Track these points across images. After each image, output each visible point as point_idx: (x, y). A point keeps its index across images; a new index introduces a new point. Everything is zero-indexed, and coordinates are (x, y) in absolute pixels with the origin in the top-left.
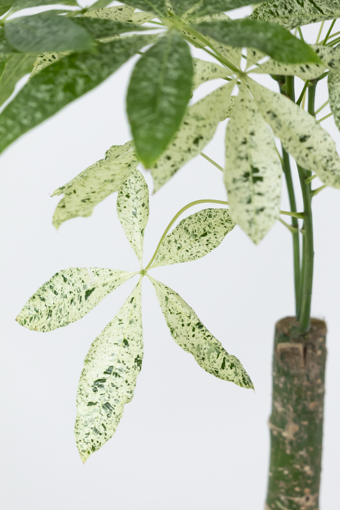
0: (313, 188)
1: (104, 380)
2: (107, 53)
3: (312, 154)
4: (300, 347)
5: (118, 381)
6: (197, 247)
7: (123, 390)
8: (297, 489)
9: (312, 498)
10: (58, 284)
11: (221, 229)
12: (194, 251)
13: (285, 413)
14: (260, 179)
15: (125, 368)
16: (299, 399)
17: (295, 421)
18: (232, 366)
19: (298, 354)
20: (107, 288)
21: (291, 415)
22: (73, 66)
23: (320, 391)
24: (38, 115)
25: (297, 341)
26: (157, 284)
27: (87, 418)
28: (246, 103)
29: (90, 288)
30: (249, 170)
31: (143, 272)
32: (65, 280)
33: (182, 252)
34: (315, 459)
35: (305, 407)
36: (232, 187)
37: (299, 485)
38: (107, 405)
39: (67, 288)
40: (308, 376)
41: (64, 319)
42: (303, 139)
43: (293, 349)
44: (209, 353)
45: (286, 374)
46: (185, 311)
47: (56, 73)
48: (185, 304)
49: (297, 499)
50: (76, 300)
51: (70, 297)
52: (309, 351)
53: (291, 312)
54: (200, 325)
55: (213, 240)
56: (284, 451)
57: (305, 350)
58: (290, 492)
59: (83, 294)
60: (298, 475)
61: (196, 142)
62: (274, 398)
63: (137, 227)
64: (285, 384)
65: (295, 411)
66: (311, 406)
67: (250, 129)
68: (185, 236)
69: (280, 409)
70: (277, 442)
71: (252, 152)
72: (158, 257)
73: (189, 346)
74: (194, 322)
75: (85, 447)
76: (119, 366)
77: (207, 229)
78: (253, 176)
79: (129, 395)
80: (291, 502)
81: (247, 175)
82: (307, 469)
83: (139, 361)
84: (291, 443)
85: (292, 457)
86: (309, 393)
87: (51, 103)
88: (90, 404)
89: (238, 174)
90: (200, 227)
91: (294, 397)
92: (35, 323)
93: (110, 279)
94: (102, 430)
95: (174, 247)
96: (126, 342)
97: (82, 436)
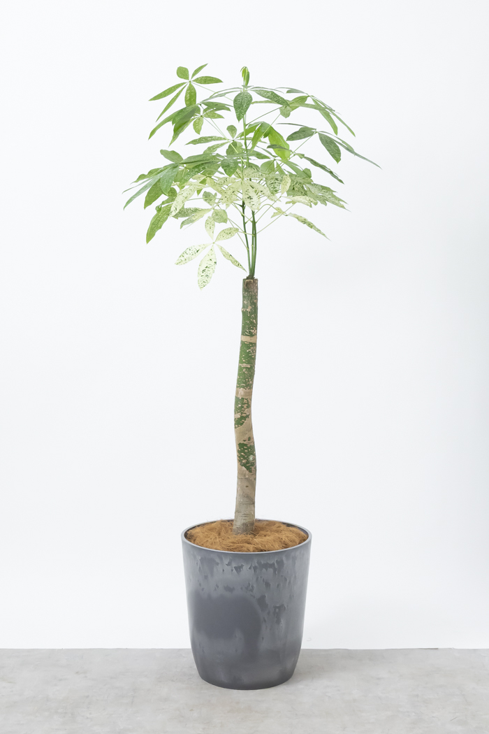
1: (205, 270)
5: (210, 269)
7: (211, 271)
8: (251, 328)
9: (255, 331)
10: (188, 251)
12: (227, 237)
13: (247, 304)
15: (211, 265)
16: (251, 299)
17: (250, 306)
19: (251, 283)
20: (203, 249)
21: (249, 304)
23: (257, 297)
25: (251, 279)
26: (218, 245)
27: (201, 279)
29: (198, 250)
31: (214, 243)
32: (190, 249)
33: (224, 238)
34: (256, 318)
35: (253, 302)
37: (252, 326)
38: (207, 276)
40: (253, 292)
41: (190, 260)
44: (234, 262)
45: (248, 291)
46: (226, 252)
48: (226, 250)
49: (251, 331)
50: (194, 254)
51: (192, 254)
52: (254, 284)
54: (231, 256)
56: (247, 316)
58: (249, 328)
59: (196, 252)
60: (252, 323)
62: (243, 300)
63: (211, 231)
64: (247, 295)
66: (255, 301)
68: (225, 234)
69: (245, 303)
70: (244, 313)
72: (218, 239)
73: (229, 259)
74: (229, 254)
75: (202, 286)
77: (231, 232)
80: (249, 332)
82: (254, 321)
83: (215, 263)
84: (249, 313)
85: (250, 317)
86: (254, 297)
88: (202, 276)
90: (228, 232)
91: (249, 298)
92: (181, 263)
93: (204, 247)
94: (206, 281)
95: (222, 236)
96: (211, 260)
97: (200, 284)
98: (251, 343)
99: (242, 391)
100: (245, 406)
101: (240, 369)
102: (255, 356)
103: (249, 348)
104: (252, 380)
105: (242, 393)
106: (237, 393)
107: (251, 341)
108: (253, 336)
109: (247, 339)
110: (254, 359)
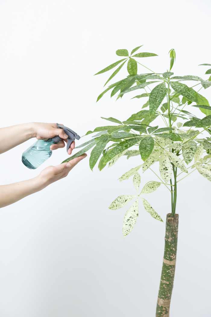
0: (177, 181)
1: (129, 219)
2: (134, 140)
3: (179, 165)
4: (173, 218)
5: (132, 219)
6: (151, 190)
8: (171, 254)
9: (174, 256)
10: (119, 199)
11: (156, 186)
12: (150, 191)
13: (169, 235)
14: (167, 170)
15: (134, 216)
16: (172, 231)
17: (171, 237)
18: (159, 217)
19: (172, 221)
20: (130, 199)
21: (170, 236)
22: (127, 142)
23: (177, 230)
24: (119, 152)
25: (172, 217)
26: (142, 198)
27: (125, 228)
28: (164, 154)
29: (126, 200)
30: (165, 168)
31: (139, 196)
32: (120, 198)
33: (148, 191)
34: (176, 247)
35: (173, 234)
36: (161, 171)
37: (172, 253)
38: (130, 225)
39: (121, 200)
40: (174, 226)
41: (120, 207)
42: (177, 162)
43: (171, 219)
44: (153, 214)
45: (169, 226)
46: (148, 204)
47: (123, 144)
48: (148, 203)
49: (171, 256)
50: (123, 202)
51: (121, 202)
52: (175, 220)
53: (171, 212)
54: (152, 208)
55: (155, 189)
56: (168, 244)
57: (174, 220)
58: (169, 254)
59: (125, 201)
60: (171, 250)
61: (153, 162)
62: (166, 232)
63: (138, 185)
64: (169, 228)
65: (171, 235)
66: (175, 233)
67: (165, 159)
68: (148, 188)
69: (168, 234)
70: (167, 242)
71: (165, 164)
72: (142, 192)
73: (149, 212)
74: (150, 207)
75: (125, 234)
76: (133, 216)
77: (153, 186)
78: (166, 169)
79: (135, 222)
80: (170, 257)
81: (164, 169)
82: (174, 249)
83: (138, 215)
84: (170, 242)
85: (170, 246)
86: (174, 230)
87: (122, 149)
88: (126, 225)
89: (162, 168)
90: (152, 186)
91: (171, 231)
92: (113, 208)
93: (131, 197)
94: (129, 230)
95: (146, 190)
96: (135, 211)
97: (124, 232)
98: (171, 266)
99: (162, 301)
100: (164, 313)
101: (162, 284)
102: (174, 275)
103: (169, 269)
104: (171, 293)
105: (162, 303)
106: (158, 301)
107: (170, 264)
108: (172, 260)
109: (168, 262)
110: (173, 277)
